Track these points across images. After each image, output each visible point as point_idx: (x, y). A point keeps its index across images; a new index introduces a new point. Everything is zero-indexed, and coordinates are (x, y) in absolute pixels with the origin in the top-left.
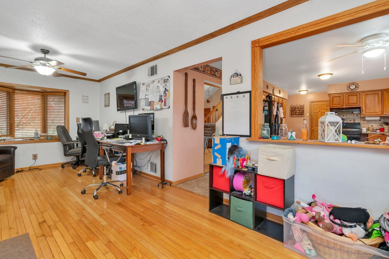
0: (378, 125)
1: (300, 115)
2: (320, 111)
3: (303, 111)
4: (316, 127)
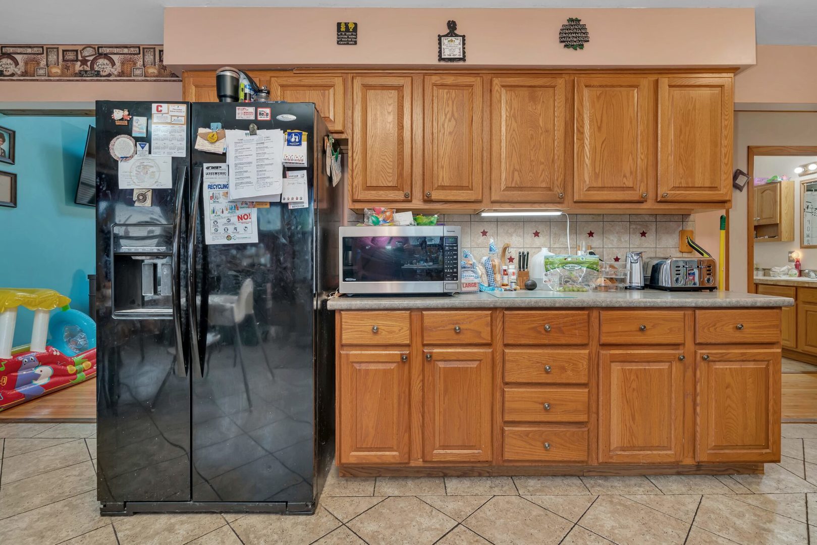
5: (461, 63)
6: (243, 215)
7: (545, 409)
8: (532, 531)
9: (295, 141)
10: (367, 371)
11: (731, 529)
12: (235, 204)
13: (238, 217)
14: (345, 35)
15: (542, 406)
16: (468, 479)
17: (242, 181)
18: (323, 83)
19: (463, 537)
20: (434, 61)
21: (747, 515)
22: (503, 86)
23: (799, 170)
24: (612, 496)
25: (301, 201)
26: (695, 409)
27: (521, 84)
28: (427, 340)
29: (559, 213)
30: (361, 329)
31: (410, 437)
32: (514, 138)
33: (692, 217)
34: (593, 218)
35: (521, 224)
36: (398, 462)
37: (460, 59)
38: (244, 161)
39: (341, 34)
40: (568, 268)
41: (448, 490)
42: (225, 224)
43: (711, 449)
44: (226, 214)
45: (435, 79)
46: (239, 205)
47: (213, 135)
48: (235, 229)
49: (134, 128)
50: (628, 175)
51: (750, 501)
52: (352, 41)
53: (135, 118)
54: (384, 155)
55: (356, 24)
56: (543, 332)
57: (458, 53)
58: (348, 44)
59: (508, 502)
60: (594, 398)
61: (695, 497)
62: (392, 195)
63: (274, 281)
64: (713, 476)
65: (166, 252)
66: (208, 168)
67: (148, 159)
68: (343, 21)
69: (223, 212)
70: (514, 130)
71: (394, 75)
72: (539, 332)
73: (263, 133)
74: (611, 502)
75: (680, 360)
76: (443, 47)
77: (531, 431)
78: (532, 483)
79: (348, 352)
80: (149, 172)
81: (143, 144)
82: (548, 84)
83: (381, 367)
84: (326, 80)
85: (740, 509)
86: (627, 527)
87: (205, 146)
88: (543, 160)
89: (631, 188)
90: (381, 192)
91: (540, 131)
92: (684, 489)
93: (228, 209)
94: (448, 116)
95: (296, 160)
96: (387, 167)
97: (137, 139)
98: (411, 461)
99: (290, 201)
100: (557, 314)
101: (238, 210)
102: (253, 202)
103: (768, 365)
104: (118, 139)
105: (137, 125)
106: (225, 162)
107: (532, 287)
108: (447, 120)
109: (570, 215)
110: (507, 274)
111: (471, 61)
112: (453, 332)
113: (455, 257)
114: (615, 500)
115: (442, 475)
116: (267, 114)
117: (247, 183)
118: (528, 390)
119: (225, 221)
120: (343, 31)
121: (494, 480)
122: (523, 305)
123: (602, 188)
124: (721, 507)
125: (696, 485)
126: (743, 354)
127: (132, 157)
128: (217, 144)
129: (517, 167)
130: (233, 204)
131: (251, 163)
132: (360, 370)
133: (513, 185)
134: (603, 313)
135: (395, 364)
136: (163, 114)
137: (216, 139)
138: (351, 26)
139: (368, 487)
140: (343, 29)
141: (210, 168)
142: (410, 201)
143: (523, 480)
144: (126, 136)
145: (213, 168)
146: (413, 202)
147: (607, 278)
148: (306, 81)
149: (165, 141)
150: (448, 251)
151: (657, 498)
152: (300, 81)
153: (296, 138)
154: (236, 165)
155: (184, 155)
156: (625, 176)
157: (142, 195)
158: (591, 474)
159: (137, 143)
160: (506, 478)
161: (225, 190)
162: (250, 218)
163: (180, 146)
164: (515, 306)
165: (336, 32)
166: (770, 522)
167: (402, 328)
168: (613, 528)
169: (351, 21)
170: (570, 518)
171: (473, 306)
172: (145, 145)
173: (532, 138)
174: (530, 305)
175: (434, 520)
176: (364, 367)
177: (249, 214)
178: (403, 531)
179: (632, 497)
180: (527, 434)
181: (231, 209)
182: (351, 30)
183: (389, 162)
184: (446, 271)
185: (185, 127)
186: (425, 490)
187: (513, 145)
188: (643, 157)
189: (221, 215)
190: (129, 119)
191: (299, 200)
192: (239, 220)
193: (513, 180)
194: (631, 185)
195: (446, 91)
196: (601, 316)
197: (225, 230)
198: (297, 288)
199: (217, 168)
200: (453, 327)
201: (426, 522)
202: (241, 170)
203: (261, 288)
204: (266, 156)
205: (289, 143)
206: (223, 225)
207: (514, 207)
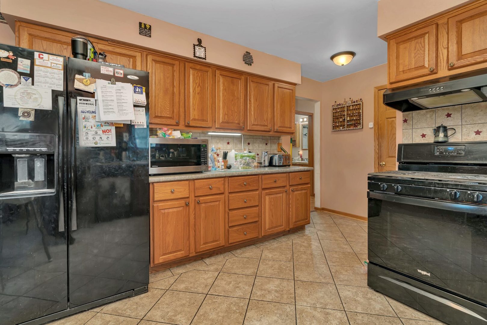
1: (352, 128)
3: (360, 115)
4: (389, 157)
5: (204, 60)
6: (106, 130)
7: (245, 218)
8: (247, 266)
9: (139, 91)
10: (168, 213)
11: (303, 246)
12: (100, 123)
13: (103, 131)
14: (144, 30)
15: (243, 217)
16: (213, 257)
17: (108, 111)
18: (129, 54)
19: (224, 276)
20: (191, 56)
21: (305, 242)
22: (221, 75)
23: (301, 120)
24: (267, 248)
25: (143, 124)
26: (289, 210)
27: (228, 75)
28: (197, 194)
29: (240, 134)
30: (165, 192)
31: (189, 241)
32: (225, 99)
33: (281, 138)
34: (250, 137)
35: (222, 138)
36: (184, 256)
37: (204, 59)
38: (109, 99)
39: (142, 29)
40: (244, 159)
41: (207, 263)
42: (94, 135)
43: (294, 223)
44: (94, 128)
45: (191, 65)
46: (103, 124)
47: (87, 81)
48: (101, 138)
49: (19, 66)
50: (266, 120)
51: (304, 238)
52: (148, 35)
53: (19, 59)
54: (165, 100)
55: (150, 26)
56: (243, 185)
57: (202, 55)
58: (146, 36)
59: (234, 260)
60: (260, 210)
61: (291, 241)
62: (169, 122)
63: (126, 168)
64: (293, 233)
65: (47, 151)
66: (80, 100)
67: (31, 88)
68: (143, 22)
69: (92, 128)
70: (225, 96)
71: (169, 58)
72: (242, 186)
73: (119, 84)
74: (268, 249)
75: (286, 192)
76: (196, 50)
77: (239, 229)
78: (238, 251)
79: (158, 205)
80: (32, 97)
81: (27, 78)
82: (238, 78)
83: (175, 210)
84: (131, 53)
85: (303, 241)
86: (276, 255)
87: (81, 87)
88: (236, 111)
89: (267, 126)
90: (164, 120)
91: (235, 98)
92: (287, 239)
93: (96, 126)
94: (197, 84)
95: (141, 102)
96: (167, 106)
97: (21, 74)
98: (190, 254)
99: (137, 124)
100: (248, 178)
101: (102, 127)
102: (113, 123)
103: (307, 191)
104: (3, 71)
105: (21, 64)
106: (94, 97)
107: (229, 167)
108: (197, 87)
109: (244, 136)
110: (219, 162)
111: (208, 60)
112: (209, 189)
113: (206, 154)
114: (269, 249)
115: (201, 259)
116: (121, 74)
117: (111, 112)
118: (238, 211)
119: (94, 133)
120: (143, 28)
121: (223, 254)
122: (236, 175)
123: (257, 125)
124: (299, 242)
125: (289, 237)
126: (302, 188)
127: (16, 85)
128: (89, 86)
129: (226, 113)
130: (99, 124)
131: (113, 100)
132: (164, 213)
133: (225, 121)
134: (263, 176)
135: (182, 208)
136: (44, 60)
137: (89, 83)
138: (148, 27)
139: (168, 273)
140: (143, 26)
141: (82, 100)
142: (178, 126)
143: (235, 251)
144: (11, 70)
145: (84, 100)
146: (180, 126)
147: (258, 163)
148: (118, 50)
149: (46, 79)
150: (203, 151)
151: (280, 244)
152: (114, 49)
153: (139, 90)
154: (103, 101)
155: (62, 90)
156: (264, 121)
157: (27, 112)
158: (258, 242)
159: (21, 77)
160: (228, 252)
161: (94, 114)
162: (111, 132)
163: (58, 83)
164: (233, 175)
165: (139, 28)
166: (311, 242)
167: (185, 189)
168: (272, 256)
169: (148, 23)
170: (258, 258)
171: (217, 176)
172: (29, 79)
173: (232, 101)
174: (239, 175)
175: (209, 275)
176: (166, 211)
177: (110, 130)
178: (198, 282)
179: (273, 246)
180: (238, 230)
181: (98, 126)
182: (148, 28)
183: (168, 104)
184: (202, 160)
185: (62, 72)
186: (197, 266)
187: (225, 103)
188: (270, 113)
189: (91, 129)
190: (14, 59)
191: (142, 124)
192: (103, 133)
193: (225, 119)
194: (267, 125)
195: (196, 72)
196: (263, 177)
197: (93, 138)
198: (140, 171)
199: (87, 100)
200: (208, 187)
201: (206, 276)
202: (107, 104)
203: (118, 172)
204: (122, 98)
205: (135, 92)
206: (92, 135)
207: (225, 131)
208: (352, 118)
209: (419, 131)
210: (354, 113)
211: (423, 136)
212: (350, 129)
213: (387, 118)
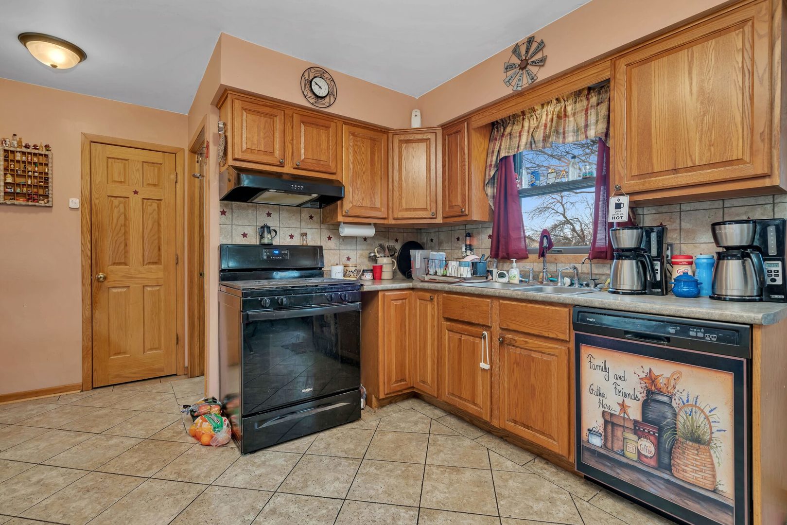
0: (361, 255)
1: (21, 201)
2: (136, 192)
3: (45, 179)
4: (114, 264)
208: (19, 180)
209: (239, 228)
210: (29, 172)
211: (245, 235)
212: (16, 202)
213: (109, 196)
